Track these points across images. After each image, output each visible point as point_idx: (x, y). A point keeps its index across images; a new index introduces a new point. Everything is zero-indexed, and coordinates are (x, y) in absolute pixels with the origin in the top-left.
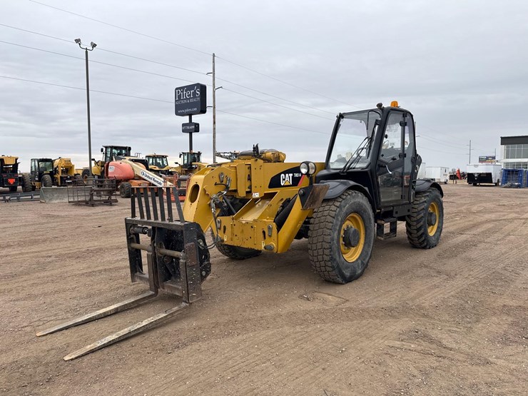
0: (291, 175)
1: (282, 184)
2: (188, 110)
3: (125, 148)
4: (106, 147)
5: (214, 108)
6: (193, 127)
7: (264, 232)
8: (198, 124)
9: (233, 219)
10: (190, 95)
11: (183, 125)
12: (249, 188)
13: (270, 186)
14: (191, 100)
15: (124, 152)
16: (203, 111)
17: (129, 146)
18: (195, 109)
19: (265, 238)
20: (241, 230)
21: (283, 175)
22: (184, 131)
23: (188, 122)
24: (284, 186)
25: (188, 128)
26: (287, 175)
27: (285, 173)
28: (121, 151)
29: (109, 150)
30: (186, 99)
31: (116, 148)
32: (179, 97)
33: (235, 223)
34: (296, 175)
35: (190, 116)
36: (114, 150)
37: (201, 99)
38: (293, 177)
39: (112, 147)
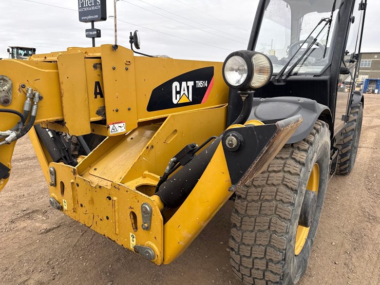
0: (191, 84)
1: (175, 102)
2: (90, 17)
3: (31, 49)
4: (12, 48)
5: (115, 17)
6: (96, 32)
7: (134, 215)
8: (100, 31)
9: (74, 173)
10: (92, 3)
11: (87, 31)
12: (98, 113)
13: (151, 107)
14: (93, 8)
15: (30, 52)
16: (104, 18)
17: (33, 48)
18: (97, 16)
19: (136, 228)
20: (89, 198)
21: (176, 84)
22: (87, 36)
23: (91, 28)
24: (178, 105)
25: (91, 33)
26: (184, 84)
27: (180, 79)
28: (28, 52)
29: (15, 50)
30: (88, 6)
31: (21, 49)
32: (82, 4)
33: (78, 181)
34: (200, 84)
35: (93, 22)
36: (20, 51)
37: (101, 7)
38: (194, 87)
39: (18, 48)
